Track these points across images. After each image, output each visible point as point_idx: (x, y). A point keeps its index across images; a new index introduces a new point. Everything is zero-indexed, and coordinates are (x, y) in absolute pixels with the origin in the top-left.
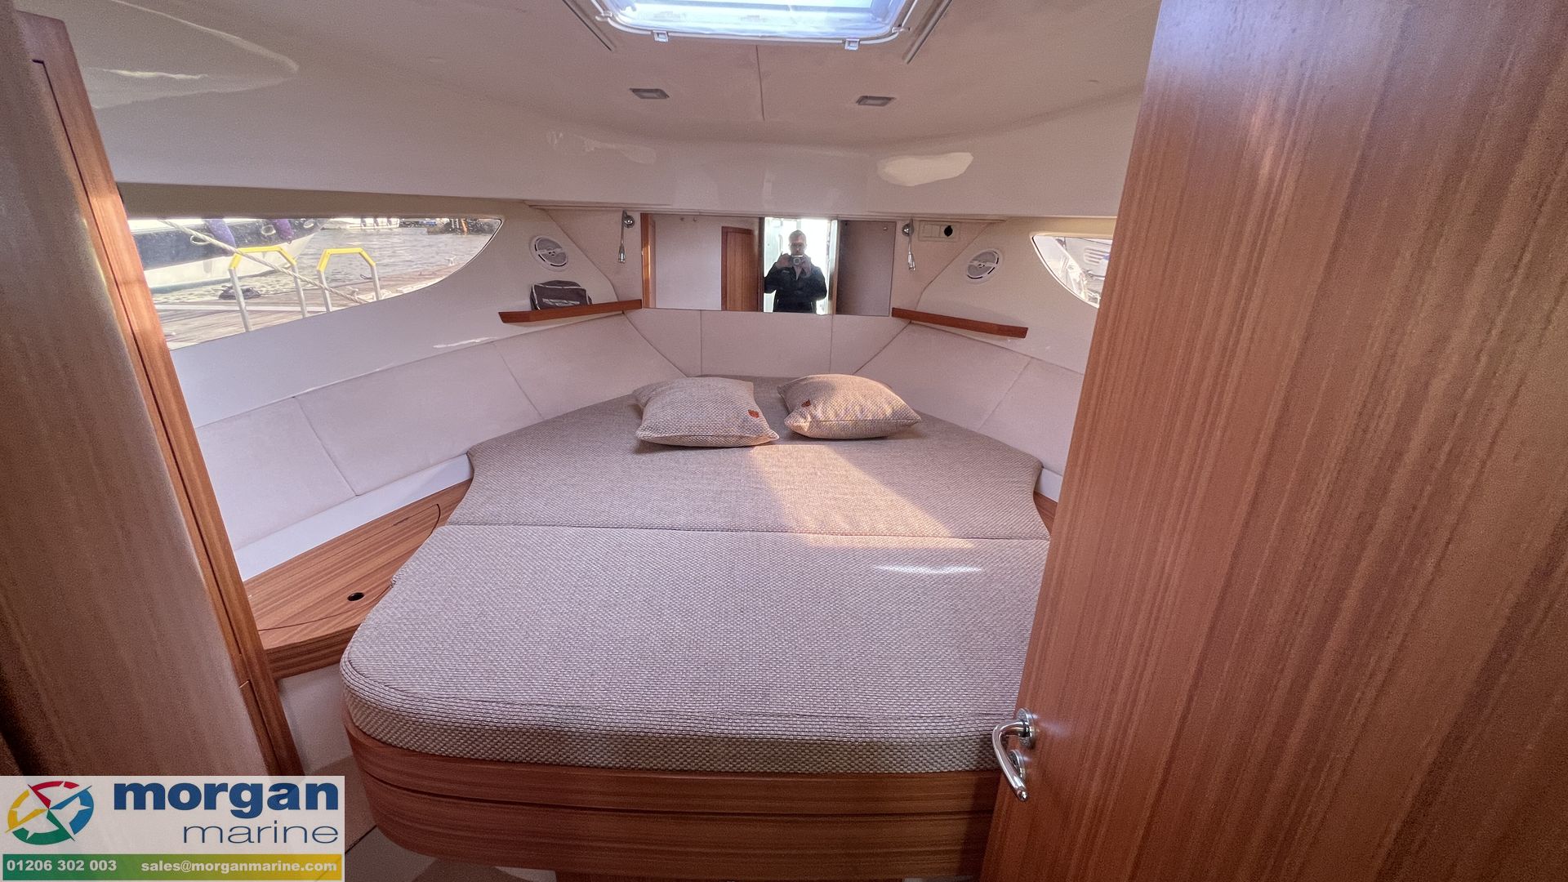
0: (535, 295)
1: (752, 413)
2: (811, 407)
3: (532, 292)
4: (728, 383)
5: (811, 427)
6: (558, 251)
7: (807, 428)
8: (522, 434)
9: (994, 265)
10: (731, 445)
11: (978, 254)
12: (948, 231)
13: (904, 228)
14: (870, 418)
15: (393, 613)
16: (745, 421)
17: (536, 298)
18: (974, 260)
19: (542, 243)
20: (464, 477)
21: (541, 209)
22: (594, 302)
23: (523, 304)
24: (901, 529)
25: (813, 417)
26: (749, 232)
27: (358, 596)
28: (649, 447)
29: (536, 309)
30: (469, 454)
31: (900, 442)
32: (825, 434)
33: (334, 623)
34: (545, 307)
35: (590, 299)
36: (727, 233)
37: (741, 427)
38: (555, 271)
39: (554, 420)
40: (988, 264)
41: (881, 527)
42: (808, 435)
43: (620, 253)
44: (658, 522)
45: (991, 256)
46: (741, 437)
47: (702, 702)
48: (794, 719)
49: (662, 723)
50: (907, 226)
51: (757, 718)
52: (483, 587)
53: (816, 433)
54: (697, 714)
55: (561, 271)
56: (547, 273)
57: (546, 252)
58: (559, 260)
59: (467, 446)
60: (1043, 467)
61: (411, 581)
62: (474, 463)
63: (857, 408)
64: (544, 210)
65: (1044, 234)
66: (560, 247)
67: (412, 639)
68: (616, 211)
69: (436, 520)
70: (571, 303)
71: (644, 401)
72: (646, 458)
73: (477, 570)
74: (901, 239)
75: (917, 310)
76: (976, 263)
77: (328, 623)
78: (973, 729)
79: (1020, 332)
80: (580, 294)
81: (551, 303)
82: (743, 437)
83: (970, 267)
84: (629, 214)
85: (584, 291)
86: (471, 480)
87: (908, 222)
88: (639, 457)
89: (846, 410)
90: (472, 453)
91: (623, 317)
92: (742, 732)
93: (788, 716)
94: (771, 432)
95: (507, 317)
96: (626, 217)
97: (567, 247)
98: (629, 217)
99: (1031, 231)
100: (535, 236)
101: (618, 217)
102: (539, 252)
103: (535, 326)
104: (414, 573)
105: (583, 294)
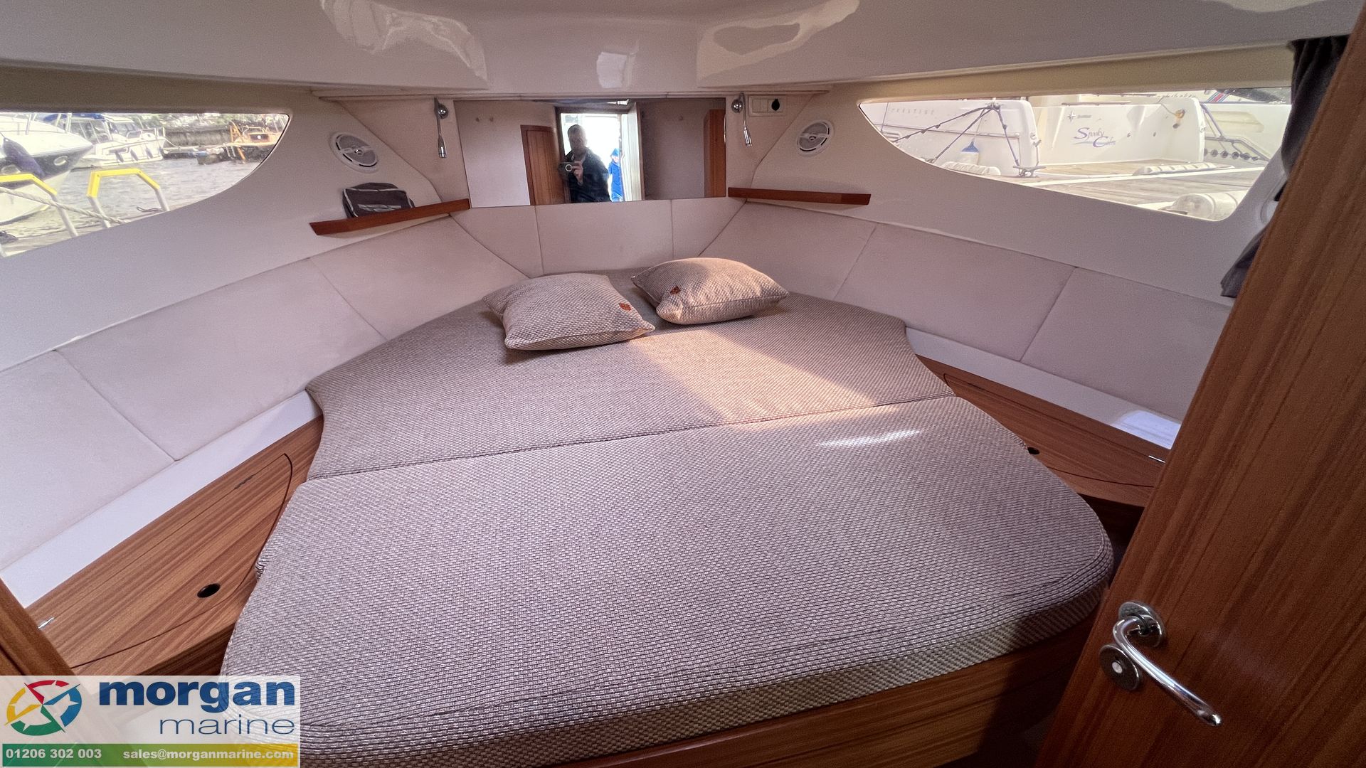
0: (348, 200)
1: (623, 306)
2: (682, 294)
3: (344, 197)
4: (589, 277)
5: (683, 314)
6: (365, 149)
7: (680, 315)
8: (366, 358)
9: (827, 136)
10: (605, 342)
11: (808, 125)
12: (776, 105)
13: (734, 104)
14: (740, 298)
15: (275, 612)
16: (618, 315)
17: (350, 202)
18: (805, 131)
19: (343, 142)
20: (307, 415)
21: (333, 102)
22: (417, 205)
23: (338, 213)
24: (818, 406)
25: (685, 303)
26: (547, 130)
27: (211, 590)
28: (516, 356)
29: (353, 216)
30: (310, 390)
31: (768, 319)
32: (698, 319)
33: (186, 633)
34: (363, 213)
35: (412, 202)
36: (527, 131)
37: (615, 322)
38: (364, 172)
39: (401, 338)
40: (819, 136)
41: (797, 407)
42: (682, 322)
43: (439, 147)
44: (564, 437)
45: (821, 127)
46: (616, 333)
47: (713, 650)
48: (824, 647)
49: (678, 689)
50: (736, 102)
51: (783, 655)
52: (385, 553)
53: (689, 319)
54: (715, 667)
55: (373, 172)
56: (357, 176)
57: (351, 151)
58: (368, 160)
59: (304, 380)
60: (906, 327)
61: (285, 562)
62: (318, 400)
63: (727, 290)
64: (336, 101)
65: (871, 101)
66: (366, 145)
67: (312, 645)
68: (425, 99)
69: (289, 473)
70: (392, 207)
71: (500, 306)
72: (520, 367)
73: (369, 532)
74: (730, 116)
75: (752, 188)
76: (807, 136)
77: (177, 635)
78: (1007, 615)
79: (863, 199)
80: (400, 197)
81: (368, 209)
82: (618, 332)
83: (801, 139)
84: (441, 102)
85: (404, 193)
86: (319, 420)
87: (736, 98)
88: (511, 367)
89: (717, 292)
90: (314, 388)
91: (450, 220)
92: (773, 677)
93: (815, 645)
94: (646, 324)
95: (322, 228)
96: (438, 106)
97: (372, 144)
98: (444, 108)
99: (857, 99)
100: (334, 133)
101: (428, 107)
102: (343, 151)
103: (354, 236)
104: (286, 550)
105: (402, 195)
